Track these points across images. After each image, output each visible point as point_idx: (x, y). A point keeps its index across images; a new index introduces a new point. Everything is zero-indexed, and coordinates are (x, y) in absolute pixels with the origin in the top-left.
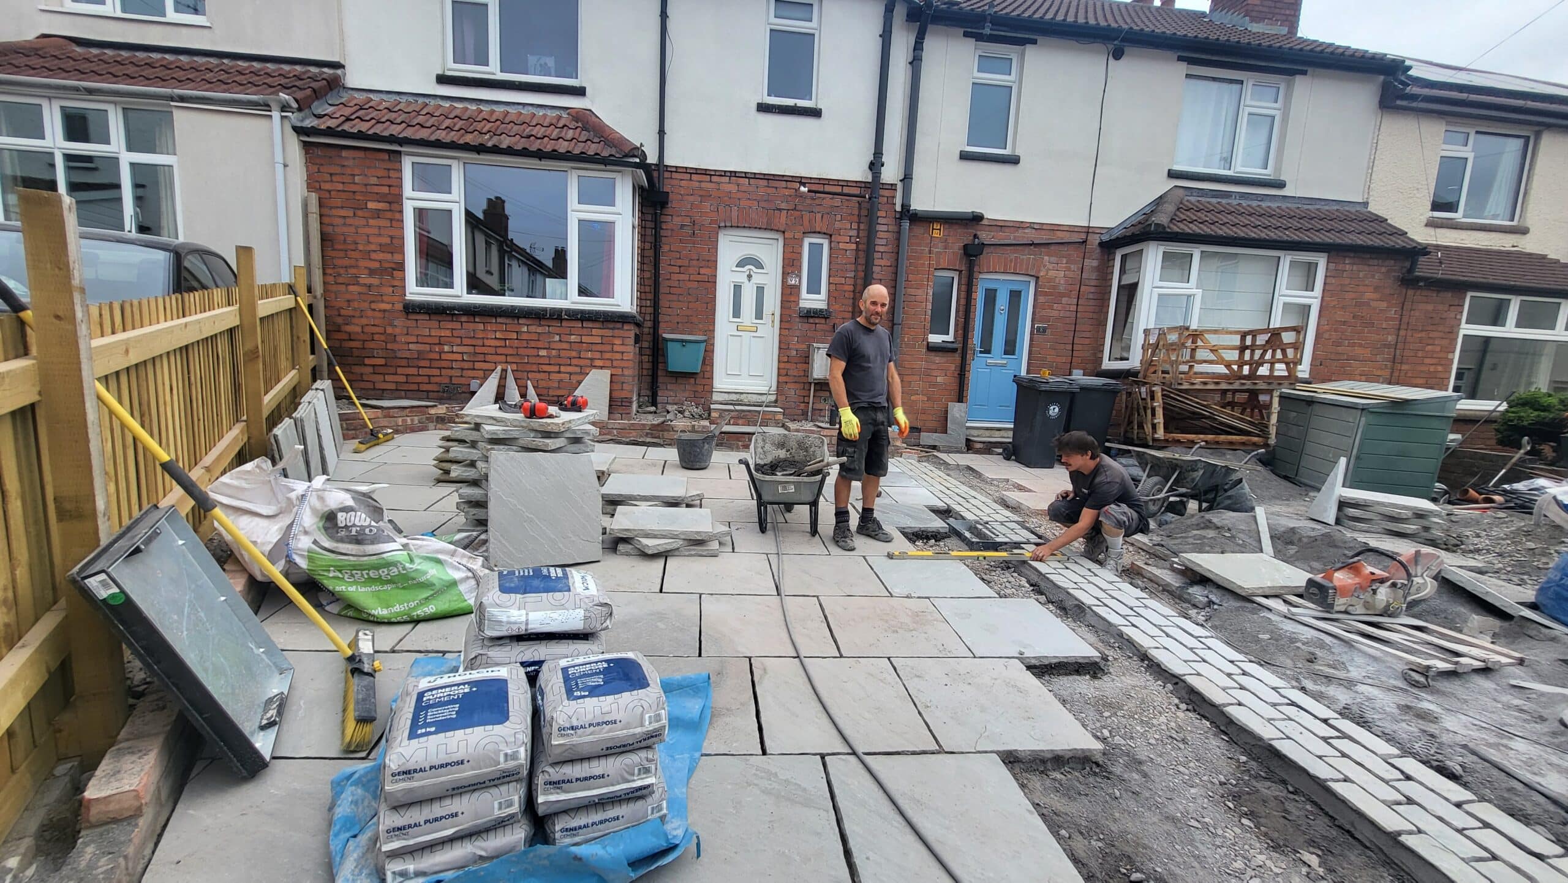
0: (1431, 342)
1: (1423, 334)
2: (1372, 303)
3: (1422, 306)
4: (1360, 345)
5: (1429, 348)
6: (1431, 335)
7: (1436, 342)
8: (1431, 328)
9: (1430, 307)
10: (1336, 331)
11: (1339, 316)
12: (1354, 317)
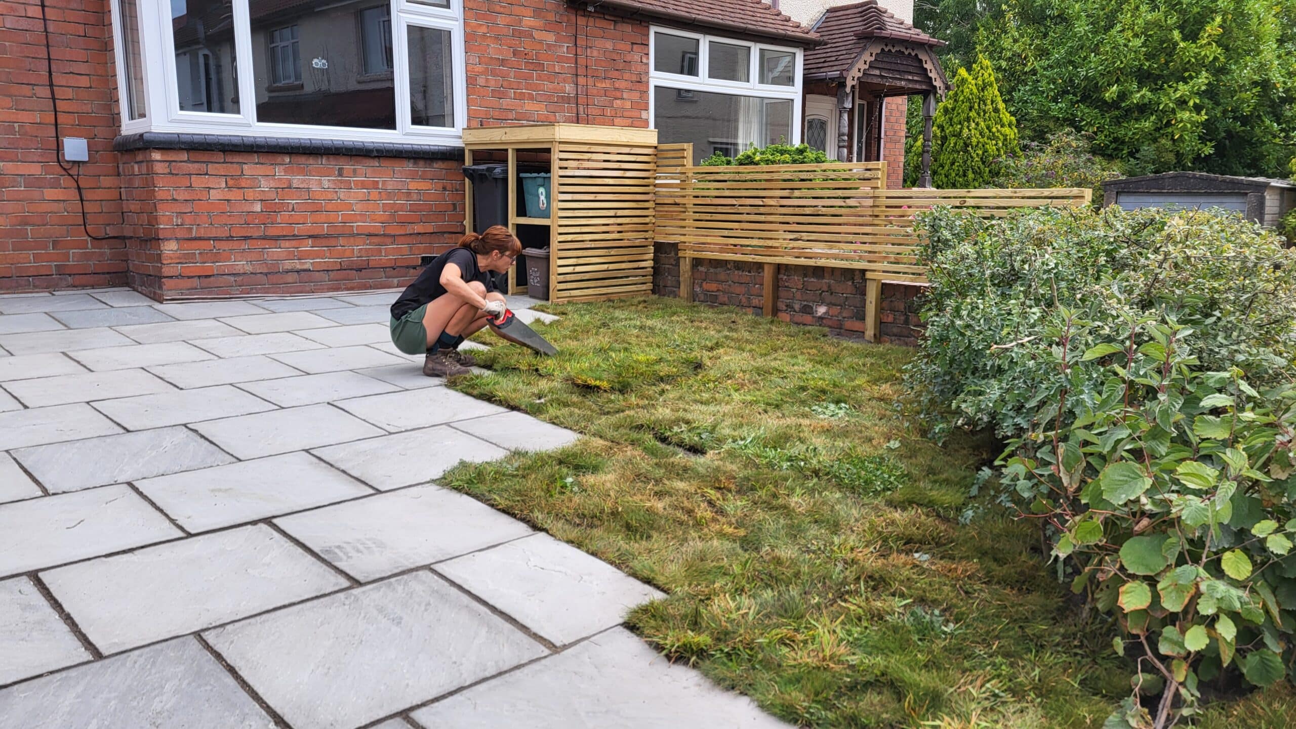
0: (618, 94)
1: (607, 84)
2: (536, 34)
3: (599, 43)
4: (531, 98)
5: (618, 103)
6: (617, 86)
7: (625, 96)
8: (616, 74)
9: (609, 45)
10: (494, 73)
11: (494, 50)
12: (514, 55)
